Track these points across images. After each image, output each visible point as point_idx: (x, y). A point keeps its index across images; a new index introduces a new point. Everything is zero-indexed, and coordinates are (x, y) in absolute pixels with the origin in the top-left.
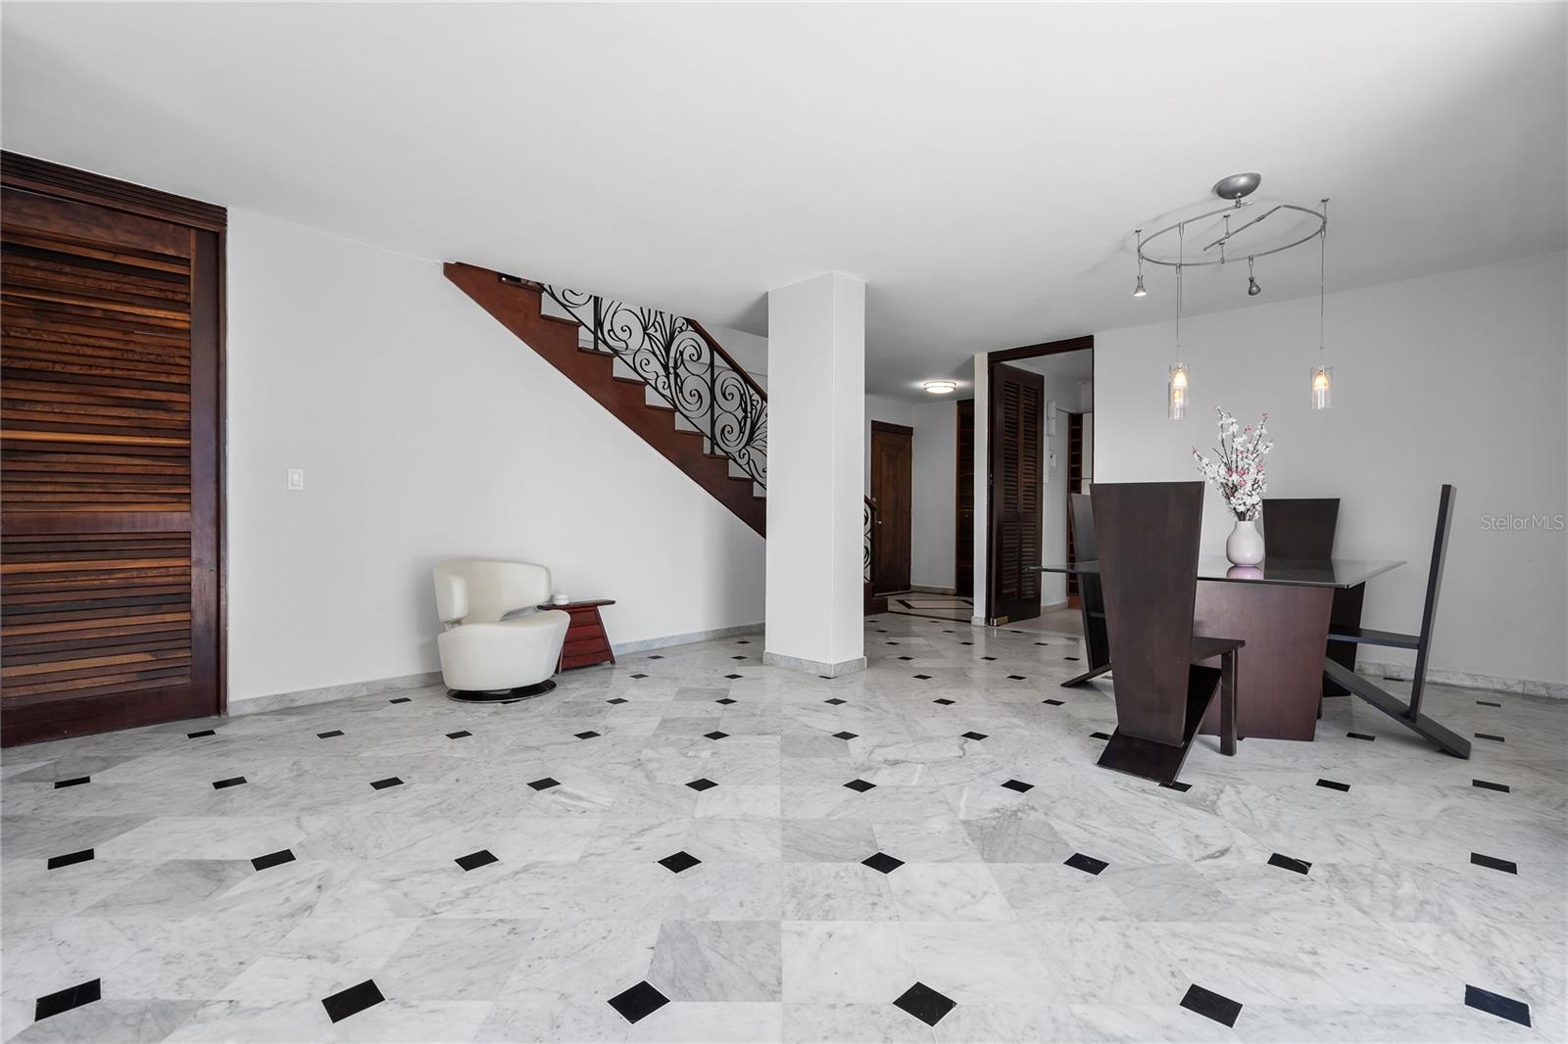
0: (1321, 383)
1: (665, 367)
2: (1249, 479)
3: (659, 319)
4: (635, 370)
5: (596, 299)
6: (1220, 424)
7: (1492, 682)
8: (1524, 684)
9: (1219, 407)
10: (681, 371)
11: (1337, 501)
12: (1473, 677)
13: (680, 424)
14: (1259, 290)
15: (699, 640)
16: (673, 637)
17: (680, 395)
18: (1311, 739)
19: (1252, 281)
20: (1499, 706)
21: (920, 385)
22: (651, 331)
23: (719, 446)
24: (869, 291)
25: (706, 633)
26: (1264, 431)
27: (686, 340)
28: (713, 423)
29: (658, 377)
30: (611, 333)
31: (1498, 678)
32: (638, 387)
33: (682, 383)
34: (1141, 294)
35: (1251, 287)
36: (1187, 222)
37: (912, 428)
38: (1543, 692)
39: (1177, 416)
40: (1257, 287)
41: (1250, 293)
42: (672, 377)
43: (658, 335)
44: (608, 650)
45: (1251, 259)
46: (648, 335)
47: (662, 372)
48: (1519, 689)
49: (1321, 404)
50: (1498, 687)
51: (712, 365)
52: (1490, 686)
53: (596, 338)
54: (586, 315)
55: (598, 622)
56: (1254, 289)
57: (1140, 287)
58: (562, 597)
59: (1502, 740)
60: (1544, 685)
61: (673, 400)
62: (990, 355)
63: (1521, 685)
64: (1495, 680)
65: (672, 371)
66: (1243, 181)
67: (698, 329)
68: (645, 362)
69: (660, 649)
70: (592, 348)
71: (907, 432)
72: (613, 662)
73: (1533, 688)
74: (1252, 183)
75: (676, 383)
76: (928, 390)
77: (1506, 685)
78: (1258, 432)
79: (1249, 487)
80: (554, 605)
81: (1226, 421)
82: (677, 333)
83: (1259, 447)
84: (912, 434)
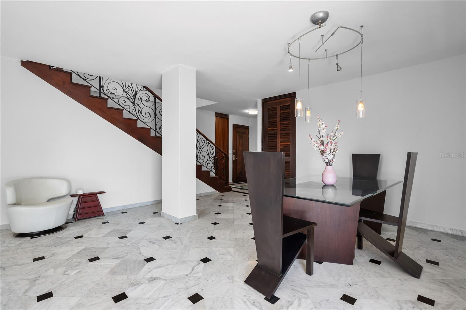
0: (361, 107)
1: (134, 104)
2: (328, 148)
3: (130, 85)
4: (120, 105)
5: (100, 78)
6: (318, 124)
7: (439, 228)
8: (452, 230)
9: (319, 117)
10: (141, 105)
11: (380, 155)
12: (432, 226)
13: (140, 124)
14: (341, 69)
15: (149, 204)
16: (137, 204)
17: (140, 114)
18: (351, 263)
19: (337, 65)
20: (440, 241)
21: (246, 111)
22: (127, 90)
23: (158, 133)
24: (197, 73)
25: (153, 201)
26: (338, 127)
27: (142, 94)
28: (156, 125)
29: (130, 107)
30: (108, 91)
31: (442, 227)
32: (120, 111)
33: (141, 110)
34: (291, 70)
35: (338, 68)
36: (301, 36)
37: (249, 126)
38: (460, 234)
39: (308, 121)
40: (340, 67)
41: (338, 70)
42: (137, 108)
43: (130, 91)
44: (101, 211)
45: (337, 56)
46: (125, 91)
47: (132, 105)
48: (450, 232)
49: (361, 116)
50: (442, 231)
51: (155, 102)
52: (439, 230)
53: (100, 92)
54: (96, 84)
55: (97, 200)
56: (339, 68)
57: (291, 67)
58: (80, 191)
59: (437, 264)
60: (460, 231)
61: (137, 116)
62: (262, 100)
63: (451, 231)
64: (441, 228)
65: (136, 105)
66: (321, 15)
67: (149, 90)
68: (123, 102)
69: (125, 210)
70: (99, 96)
71: (247, 128)
72: (103, 215)
73: (456, 232)
74: (325, 16)
75: (138, 109)
76: (249, 113)
77: (445, 229)
78: (336, 128)
79: (328, 151)
80: (77, 195)
81: (321, 123)
82: (139, 91)
83: (336, 134)
84: (249, 129)
